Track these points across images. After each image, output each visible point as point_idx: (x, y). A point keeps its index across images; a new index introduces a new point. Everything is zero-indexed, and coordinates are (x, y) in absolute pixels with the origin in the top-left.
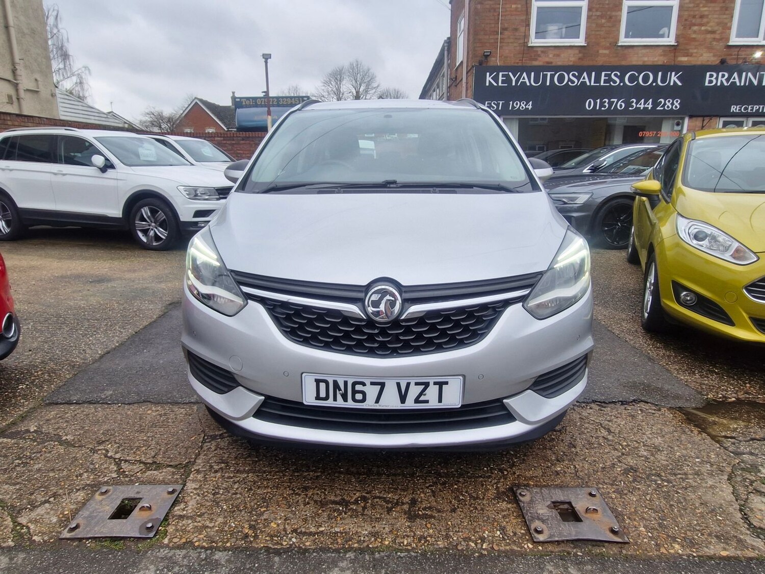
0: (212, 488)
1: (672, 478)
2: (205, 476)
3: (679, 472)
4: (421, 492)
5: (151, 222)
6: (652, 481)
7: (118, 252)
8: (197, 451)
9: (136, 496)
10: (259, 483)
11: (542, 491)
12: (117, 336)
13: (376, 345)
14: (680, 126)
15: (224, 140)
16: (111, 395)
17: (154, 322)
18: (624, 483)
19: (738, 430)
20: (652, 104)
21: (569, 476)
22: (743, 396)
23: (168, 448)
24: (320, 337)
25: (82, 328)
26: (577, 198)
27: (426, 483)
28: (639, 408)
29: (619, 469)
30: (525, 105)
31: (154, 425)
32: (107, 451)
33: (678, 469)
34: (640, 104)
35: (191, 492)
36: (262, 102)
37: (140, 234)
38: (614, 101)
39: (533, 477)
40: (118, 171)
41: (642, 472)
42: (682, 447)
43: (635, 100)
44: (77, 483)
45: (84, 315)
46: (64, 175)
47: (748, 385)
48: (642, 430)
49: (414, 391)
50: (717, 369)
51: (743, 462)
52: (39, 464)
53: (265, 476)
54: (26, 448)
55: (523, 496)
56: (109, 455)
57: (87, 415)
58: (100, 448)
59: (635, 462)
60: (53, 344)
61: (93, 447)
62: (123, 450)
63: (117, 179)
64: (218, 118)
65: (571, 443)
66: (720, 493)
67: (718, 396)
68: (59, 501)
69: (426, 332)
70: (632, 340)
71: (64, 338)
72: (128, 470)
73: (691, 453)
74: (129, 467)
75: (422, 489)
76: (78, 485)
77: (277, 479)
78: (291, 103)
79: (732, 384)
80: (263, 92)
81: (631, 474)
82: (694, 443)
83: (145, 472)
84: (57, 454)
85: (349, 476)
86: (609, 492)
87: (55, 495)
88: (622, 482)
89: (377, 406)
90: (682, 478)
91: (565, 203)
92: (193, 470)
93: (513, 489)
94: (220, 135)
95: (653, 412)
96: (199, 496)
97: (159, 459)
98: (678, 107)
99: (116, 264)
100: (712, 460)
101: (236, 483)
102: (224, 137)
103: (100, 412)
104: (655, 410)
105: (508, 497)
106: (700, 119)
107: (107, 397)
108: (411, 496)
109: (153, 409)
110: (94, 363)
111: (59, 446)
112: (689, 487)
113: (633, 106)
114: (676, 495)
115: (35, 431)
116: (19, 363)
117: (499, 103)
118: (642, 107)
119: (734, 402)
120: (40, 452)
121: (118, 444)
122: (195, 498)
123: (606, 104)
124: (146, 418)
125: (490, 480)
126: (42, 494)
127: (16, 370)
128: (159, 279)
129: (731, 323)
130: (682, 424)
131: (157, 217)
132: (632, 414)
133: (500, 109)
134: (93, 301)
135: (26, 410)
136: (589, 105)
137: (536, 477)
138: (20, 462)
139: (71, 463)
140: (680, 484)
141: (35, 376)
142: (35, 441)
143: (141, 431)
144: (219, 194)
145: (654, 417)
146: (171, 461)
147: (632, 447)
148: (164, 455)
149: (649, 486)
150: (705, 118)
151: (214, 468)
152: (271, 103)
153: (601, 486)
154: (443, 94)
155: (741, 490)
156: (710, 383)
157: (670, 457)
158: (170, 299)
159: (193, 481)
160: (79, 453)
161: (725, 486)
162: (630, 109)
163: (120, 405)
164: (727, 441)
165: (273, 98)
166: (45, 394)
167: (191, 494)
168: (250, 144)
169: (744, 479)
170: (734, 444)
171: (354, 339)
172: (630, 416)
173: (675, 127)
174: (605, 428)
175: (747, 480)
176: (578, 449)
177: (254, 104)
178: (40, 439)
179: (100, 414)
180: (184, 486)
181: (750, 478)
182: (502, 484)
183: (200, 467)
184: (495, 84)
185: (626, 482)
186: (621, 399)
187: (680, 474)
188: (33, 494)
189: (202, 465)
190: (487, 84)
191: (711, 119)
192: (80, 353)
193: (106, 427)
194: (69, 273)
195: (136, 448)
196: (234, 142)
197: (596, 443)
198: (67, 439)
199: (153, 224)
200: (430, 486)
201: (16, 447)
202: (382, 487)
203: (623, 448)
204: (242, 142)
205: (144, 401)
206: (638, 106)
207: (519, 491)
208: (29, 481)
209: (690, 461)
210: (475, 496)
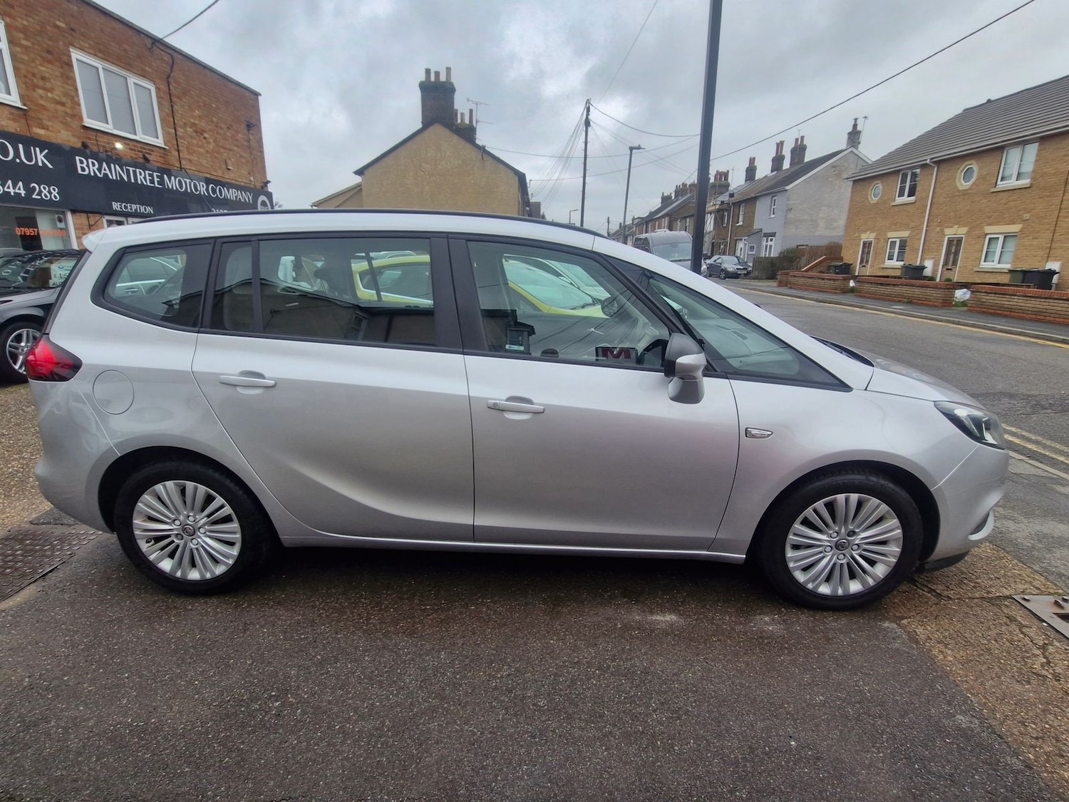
9: (1057, 617)
14: (64, 223)
20: (23, 190)
32: (1042, 665)
34: (9, 188)
56: (1045, 660)
57: (1022, 723)
58: (1047, 674)
62: (1026, 651)
98: (58, 197)
106: (85, 216)
109: (941, 657)
118: (11, 191)
150: (89, 215)
173: (58, 223)
191: (96, 217)
206: (5, 190)
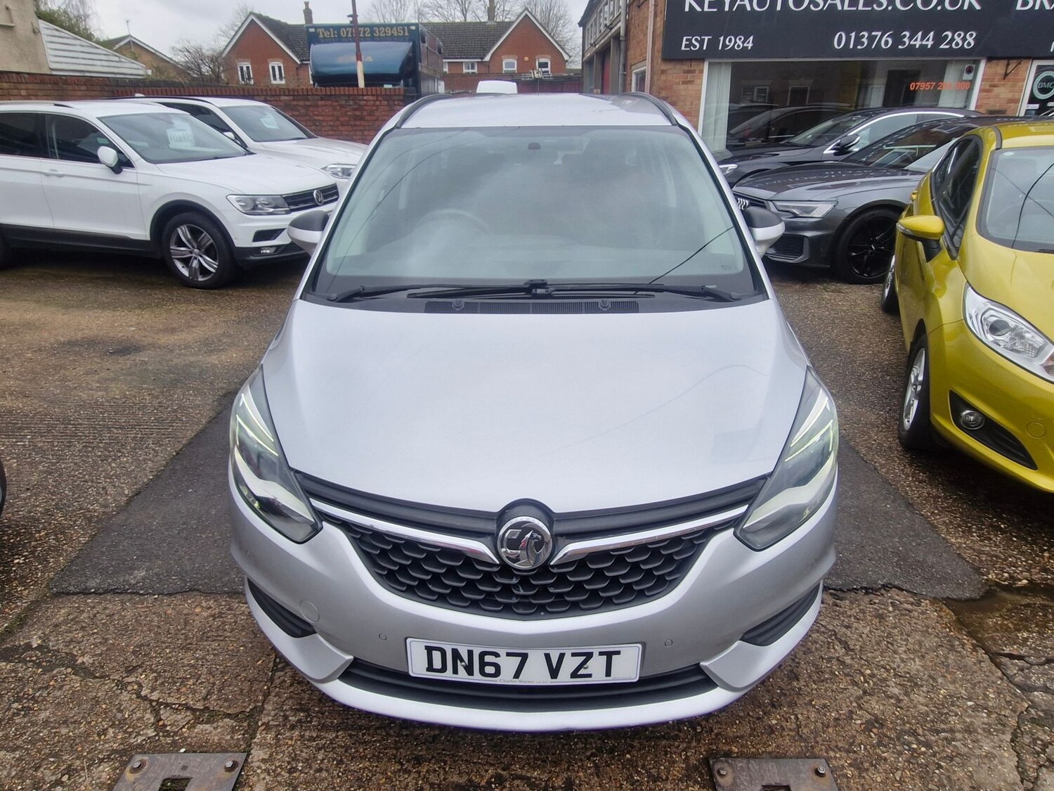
0: (287, 759)
1: (933, 738)
2: (277, 736)
3: (943, 726)
4: (579, 767)
5: (193, 247)
6: (904, 744)
7: (149, 291)
8: (266, 687)
9: (181, 775)
10: (353, 750)
11: (750, 765)
12: (150, 460)
13: (514, 600)
14: (972, 74)
15: (294, 100)
16: (144, 579)
17: (202, 431)
18: (865, 748)
19: (1029, 643)
20: (933, 40)
21: (788, 735)
22: (1039, 576)
23: (226, 680)
24: (430, 586)
25: (101, 445)
26: (813, 209)
27: (587, 749)
28: (890, 601)
29: (859, 722)
30: (743, 43)
31: (204, 637)
32: (140, 686)
33: (942, 722)
34: (916, 40)
35: (259, 767)
36: (347, 32)
37: (179, 265)
38: (877, 36)
39: (738, 737)
40: (138, 172)
41: (891, 726)
42: (949, 676)
43: (907, 34)
44: (100, 747)
45: (103, 419)
46: (60, 176)
47: (1046, 554)
48: (892, 645)
49: (570, 664)
50: (1004, 523)
51: (1034, 705)
52: (46, 710)
53: (360, 737)
54: (28, 680)
55: (722, 776)
56: (143, 693)
57: (111, 616)
58: (130, 680)
59: (881, 708)
60: (61, 475)
61: (121, 679)
62: (162, 684)
63: (137, 184)
64: (286, 44)
65: (792, 671)
66: (999, 767)
67: (1003, 576)
68: (74, 782)
69: (588, 582)
70: (882, 466)
71: (75, 464)
72: (169, 723)
73: (960, 689)
74: (171, 717)
75: (581, 760)
76: (101, 752)
77: (379, 741)
78: (392, 34)
79: (1023, 553)
80: (349, 16)
81: (875, 730)
82: (964, 669)
83: (193, 726)
84: (71, 692)
85: (478, 736)
86: (843, 766)
87: (70, 771)
88: (862, 746)
89: (516, 682)
90: (946, 739)
91: (796, 216)
92: (260, 723)
93: (708, 762)
94: (287, 93)
95: (909, 607)
96: (269, 774)
97: (213, 703)
98: (973, 44)
99: (147, 317)
100: (990, 704)
101: (320, 749)
102: (293, 96)
103: (129, 611)
104: (912, 604)
105: (701, 775)
106: (1004, 62)
107: (138, 583)
108: (565, 775)
109: (204, 604)
110: (118, 513)
111: (73, 676)
112: (956, 756)
113: (905, 43)
114: (937, 771)
115: (40, 647)
116: (13, 515)
117: (704, 39)
118: (918, 44)
119: (1024, 587)
120: (47, 688)
121: (155, 672)
122: (264, 779)
123: (865, 40)
124: (194, 621)
125: (676, 744)
126: (52, 768)
127: (9, 527)
128: (209, 346)
129: (1031, 464)
130: (951, 631)
131: (201, 240)
132: (880, 611)
133: (705, 48)
134: (116, 390)
135: (26, 605)
136: (839, 40)
137: (742, 737)
138: (20, 707)
139: (91, 709)
140: (943, 750)
141: (37, 541)
142: (39, 665)
143: (186, 649)
144: (289, 204)
145: (911, 617)
146: (229, 707)
147: (879, 679)
148: (219, 694)
149: (900, 753)
150: (1011, 61)
151: (290, 721)
152: (362, 35)
153: (832, 754)
154: (620, 14)
155: (1029, 761)
156: (993, 551)
157: (931, 699)
158: (225, 386)
159: (261, 745)
160: (101, 689)
161: (1006, 755)
162: (900, 47)
163: (156, 596)
164: (1012, 664)
165: (364, 26)
166: (52, 575)
167: (259, 771)
168: (332, 105)
169: (1034, 739)
170: (1022, 670)
171: (481, 592)
172: (876, 617)
173: (965, 75)
174: (840, 642)
175: (1039, 742)
176: (802, 683)
177: (336, 36)
178: (46, 662)
179: (129, 614)
180: (248, 756)
181: (1043, 738)
182: (693, 751)
183: (270, 718)
184: (699, 9)
185: (868, 747)
186: (865, 585)
187: (944, 731)
188: (39, 767)
189: (273, 713)
190: (687, 9)
191: (1020, 63)
192: (98, 493)
193: (137, 639)
194: (80, 335)
195: (180, 680)
196: (309, 103)
197: (828, 670)
198: (83, 663)
199: (196, 250)
200: (593, 755)
201: (13, 677)
202: (525, 757)
203: (866, 682)
204: (320, 103)
205: (191, 590)
206: (912, 43)
207: (717, 766)
208: (33, 743)
209: (959, 706)
210: (656, 774)
